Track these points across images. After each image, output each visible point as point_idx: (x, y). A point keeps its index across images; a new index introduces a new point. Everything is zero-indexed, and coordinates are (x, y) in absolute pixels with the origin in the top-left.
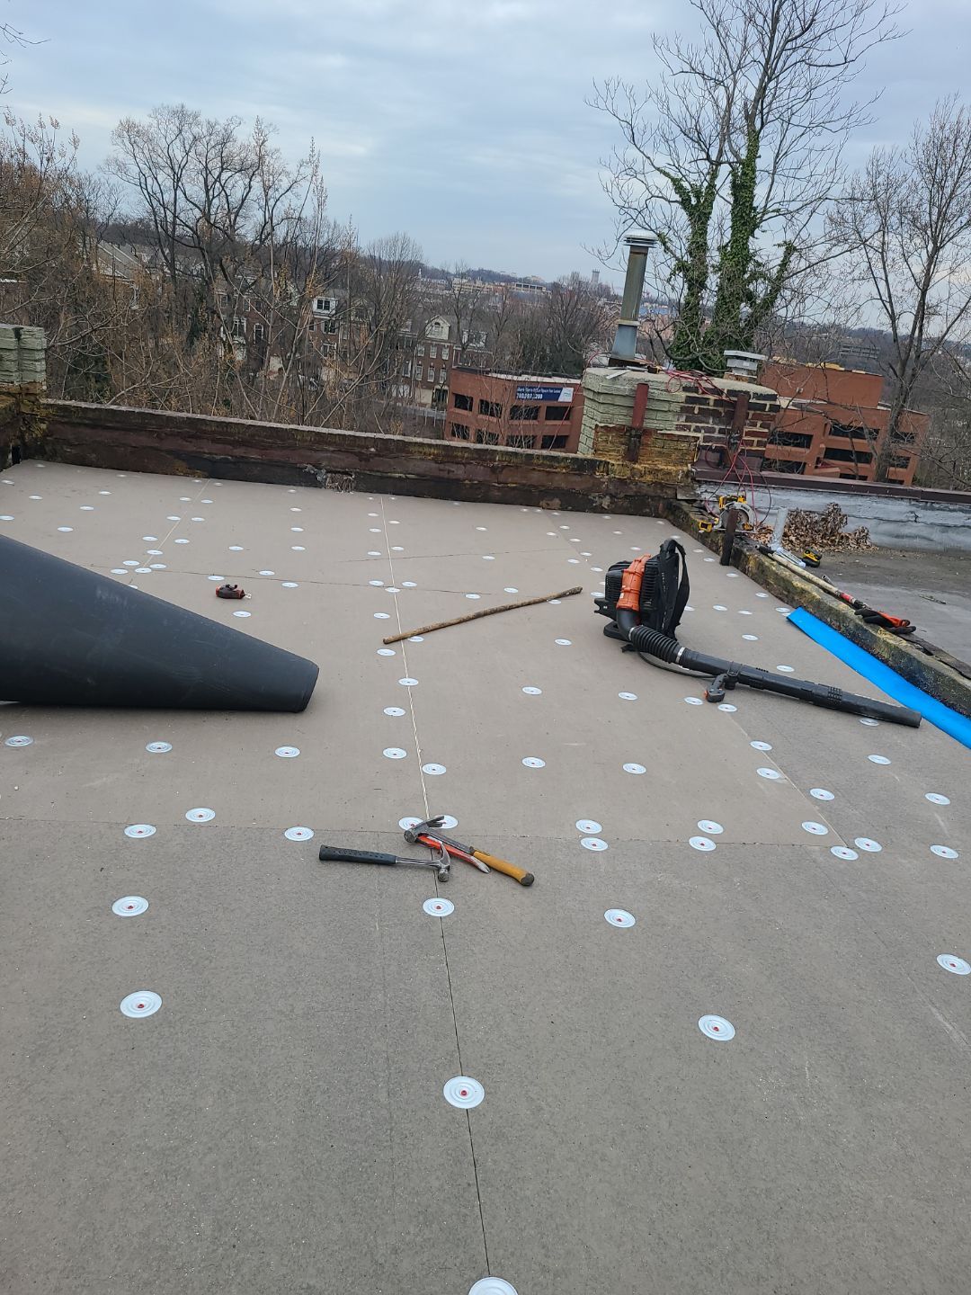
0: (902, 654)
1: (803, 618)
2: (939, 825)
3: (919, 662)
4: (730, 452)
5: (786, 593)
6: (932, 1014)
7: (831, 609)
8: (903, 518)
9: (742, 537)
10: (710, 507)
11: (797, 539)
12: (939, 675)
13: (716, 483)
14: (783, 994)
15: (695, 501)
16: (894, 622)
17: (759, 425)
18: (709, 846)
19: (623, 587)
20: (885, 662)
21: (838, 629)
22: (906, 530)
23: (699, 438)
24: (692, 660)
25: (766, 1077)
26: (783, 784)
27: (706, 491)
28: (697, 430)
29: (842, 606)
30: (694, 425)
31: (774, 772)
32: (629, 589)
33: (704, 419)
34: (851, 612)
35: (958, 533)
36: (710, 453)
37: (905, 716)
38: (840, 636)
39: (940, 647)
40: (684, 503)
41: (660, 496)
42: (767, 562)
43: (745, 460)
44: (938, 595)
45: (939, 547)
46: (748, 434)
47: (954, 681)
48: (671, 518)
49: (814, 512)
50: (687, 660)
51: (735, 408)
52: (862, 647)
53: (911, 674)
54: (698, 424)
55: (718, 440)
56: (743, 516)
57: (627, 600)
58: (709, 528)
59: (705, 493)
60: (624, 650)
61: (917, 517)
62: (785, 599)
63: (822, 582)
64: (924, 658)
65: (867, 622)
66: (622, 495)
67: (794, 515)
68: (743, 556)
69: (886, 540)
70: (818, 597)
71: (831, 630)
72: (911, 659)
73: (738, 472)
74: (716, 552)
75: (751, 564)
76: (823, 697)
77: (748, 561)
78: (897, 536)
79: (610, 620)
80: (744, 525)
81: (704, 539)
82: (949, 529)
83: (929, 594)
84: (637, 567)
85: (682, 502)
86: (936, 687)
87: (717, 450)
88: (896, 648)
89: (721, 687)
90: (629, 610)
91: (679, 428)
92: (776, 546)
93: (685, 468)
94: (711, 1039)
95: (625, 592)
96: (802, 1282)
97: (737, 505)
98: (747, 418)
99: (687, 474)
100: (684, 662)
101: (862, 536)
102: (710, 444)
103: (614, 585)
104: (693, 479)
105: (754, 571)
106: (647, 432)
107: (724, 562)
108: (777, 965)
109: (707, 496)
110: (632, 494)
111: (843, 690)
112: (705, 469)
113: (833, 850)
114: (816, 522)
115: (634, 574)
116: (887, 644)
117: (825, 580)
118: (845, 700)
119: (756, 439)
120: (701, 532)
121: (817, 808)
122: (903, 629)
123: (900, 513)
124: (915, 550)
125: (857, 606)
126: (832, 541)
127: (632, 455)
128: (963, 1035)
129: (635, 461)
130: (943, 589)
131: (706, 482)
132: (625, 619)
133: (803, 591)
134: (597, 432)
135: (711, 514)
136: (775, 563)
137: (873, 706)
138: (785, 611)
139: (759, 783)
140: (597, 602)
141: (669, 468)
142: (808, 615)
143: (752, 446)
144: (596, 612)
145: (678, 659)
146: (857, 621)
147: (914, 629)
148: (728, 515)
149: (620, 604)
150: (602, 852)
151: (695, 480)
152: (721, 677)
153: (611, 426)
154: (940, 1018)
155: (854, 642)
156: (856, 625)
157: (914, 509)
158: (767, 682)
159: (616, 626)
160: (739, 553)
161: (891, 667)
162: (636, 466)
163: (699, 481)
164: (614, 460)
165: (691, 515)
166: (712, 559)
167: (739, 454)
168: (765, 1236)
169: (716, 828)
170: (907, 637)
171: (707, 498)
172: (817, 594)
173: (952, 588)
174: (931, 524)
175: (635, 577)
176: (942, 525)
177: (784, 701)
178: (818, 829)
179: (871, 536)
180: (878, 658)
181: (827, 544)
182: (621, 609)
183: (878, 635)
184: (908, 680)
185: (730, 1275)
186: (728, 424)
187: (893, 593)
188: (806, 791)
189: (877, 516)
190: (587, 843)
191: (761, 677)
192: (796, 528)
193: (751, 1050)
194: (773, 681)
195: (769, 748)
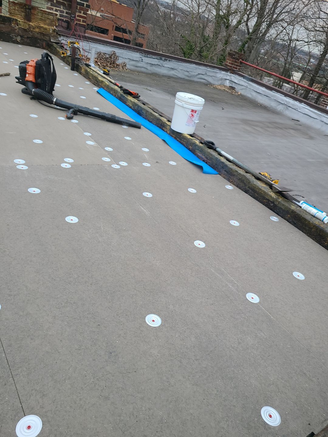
0: (136, 105)
1: (102, 91)
2: (146, 157)
3: (141, 107)
4: (72, 23)
5: (96, 82)
6: (140, 208)
7: (112, 88)
8: (138, 59)
9: (79, 59)
10: (65, 47)
11: (101, 64)
12: (147, 111)
13: (67, 36)
14: (94, 208)
15: (59, 43)
16: (133, 93)
17: (82, 13)
18: (69, 166)
19: (27, 71)
20: (130, 107)
21: (115, 96)
22: (139, 64)
23: (57, 14)
24: (60, 104)
25: (89, 231)
26: (95, 146)
27: (63, 40)
28: (56, 10)
29: (116, 87)
30: (55, 8)
31: (92, 142)
32: (30, 72)
33: (59, 6)
34: (119, 90)
35: (156, 67)
36: (63, 23)
37: (136, 124)
38: (116, 99)
39: (148, 103)
40: (54, 44)
41: (43, 39)
42: (89, 70)
43: (78, 28)
44: (149, 88)
45: (150, 72)
46: (78, 16)
47: (151, 113)
48: (49, 49)
49: (106, 54)
50: (58, 103)
51: (71, 3)
52: (123, 102)
53: (139, 112)
54: (56, 8)
55: (66, 17)
56: (78, 51)
57: (30, 77)
58: (65, 55)
59: (64, 40)
60: (31, 99)
61: (142, 60)
62: (96, 84)
63: (109, 78)
64: (142, 106)
65: (125, 93)
66: (26, 36)
67: (99, 54)
68: (79, 67)
69: (133, 68)
70: (108, 84)
71: (112, 96)
72: (139, 106)
73: (76, 33)
74: (69, 65)
75: (83, 71)
76: (109, 118)
77: (81, 69)
78: (136, 67)
79: (24, 87)
80: (79, 54)
81: (64, 59)
82: (153, 65)
83: (146, 87)
84: (33, 64)
85: (53, 43)
86: (146, 116)
87: (66, 21)
88: (134, 102)
89: (72, 113)
90: (31, 82)
91: (48, 8)
92: (92, 65)
93: (53, 28)
94: (70, 223)
95: (29, 74)
96: (99, 280)
97: (76, 45)
98: (77, 9)
99: (54, 31)
100: (56, 104)
101: (124, 65)
102: (63, 18)
103: (23, 71)
104: (57, 33)
105: (84, 73)
106: (34, 8)
107: (73, 69)
108: (93, 200)
109: (63, 41)
110: (30, 36)
111: (116, 116)
112: (61, 29)
113: (112, 166)
114: (108, 58)
115: (31, 66)
116: (131, 101)
117: (110, 78)
118: (117, 119)
119: (82, 19)
120: (62, 56)
121: (107, 153)
122: (136, 96)
123: (137, 57)
124: (142, 72)
125: (121, 87)
126: (114, 66)
127: (28, 18)
128: (149, 212)
129: (30, 21)
130: (150, 86)
131: (63, 35)
132: (30, 86)
133: (102, 82)
134: (9, 4)
135: (66, 49)
136: (91, 70)
137: (126, 121)
138: (96, 89)
139: (86, 146)
140: (16, 78)
141: (46, 27)
142: (104, 90)
143: (80, 22)
144: (17, 82)
145: (54, 103)
146: (121, 93)
147: (140, 96)
148: (71, 49)
149: (26, 79)
150: (26, 170)
151: (58, 33)
152: (71, 110)
153: (16, 2)
154: (143, 209)
155: (120, 100)
156: (121, 94)
157: (141, 56)
158: (89, 112)
159: (27, 89)
160: (78, 66)
161: (133, 109)
162: (31, 23)
163: (59, 35)
164: (20, 19)
165: (58, 49)
166: (67, 68)
167: (75, 25)
168: (88, 271)
169: (71, 160)
170: (137, 99)
171: (64, 42)
172: (107, 83)
173: (154, 86)
174: (147, 63)
175: (32, 68)
176: (150, 64)
177: (96, 119)
178: (107, 159)
179: (127, 66)
180: (128, 106)
181: (112, 67)
182: (28, 81)
183: (128, 98)
184: (138, 114)
185: (76, 284)
186: (69, 10)
187: (134, 86)
188: (103, 148)
189: (129, 58)
190: (19, 167)
191: (86, 110)
192: (100, 59)
193: (84, 224)
194: (91, 112)
195: (90, 134)
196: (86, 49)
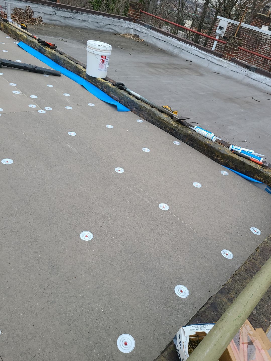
0: (54, 55)
1: (22, 44)
2: (67, 101)
3: (58, 57)
5: (16, 37)
6: (67, 146)
7: (31, 41)
8: (51, 13)
11: (18, 19)
12: (64, 60)
14: (26, 149)
16: (50, 45)
20: (49, 58)
21: (34, 48)
22: (54, 18)
25: (23, 170)
26: (21, 95)
29: (34, 40)
31: (18, 92)
34: (37, 42)
35: (69, 20)
37: (56, 73)
38: (35, 50)
39: (65, 53)
42: (7, 25)
44: (65, 39)
45: (64, 25)
47: (68, 62)
49: (22, 9)
52: (42, 54)
53: (57, 61)
61: (56, 13)
62: (16, 39)
63: (26, 32)
64: (60, 55)
65: (42, 45)
67: (15, 9)
69: (48, 21)
70: (26, 37)
71: (32, 48)
72: (56, 56)
75: (2, 26)
76: (31, 68)
78: (51, 20)
82: (66, 18)
83: (62, 39)
86: (64, 65)
88: (52, 53)
92: (10, 20)
94: (6, 165)
96: (37, 210)
101: (40, 20)
105: (4, 29)
108: (24, 143)
111: (37, 66)
113: (38, 111)
114: (24, 13)
116: (49, 52)
117: (27, 31)
118: (38, 69)
121: (33, 100)
122: (53, 47)
123: (50, 11)
124: (57, 25)
125: (38, 40)
126: (31, 21)
128: (75, 149)
130: (66, 38)
133: (21, 35)
136: (10, 25)
137: (46, 71)
138: (16, 42)
139: (13, 95)
142: (24, 44)
146: (39, 45)
147: (56, 47)
154: (69, 146)
155: (39, 52)
156: (39, 46)
157: (54, 10)
158: (12, 65)
161: (51, 59)
168: (27, 204)
169: (1, 110)
170: (55, 50)
172: (26, 36)
173: (69, 37)
174: (61, 16)
176: (64, 17)
177: (19, 71)
178: (33, 106)
179: (43, 19)
180: (47, 57)
181: (29, 22)
183: (46, 49)
184: (57, 63)
185: (17, 215)
187: (51, 38)
188: (29, 96)
189: (43, 12)
191: (9, 63)
192: (17, 15)
193: (18, 164)
194: (14, 64)
195: (16, 85)
196: (2, 6)
